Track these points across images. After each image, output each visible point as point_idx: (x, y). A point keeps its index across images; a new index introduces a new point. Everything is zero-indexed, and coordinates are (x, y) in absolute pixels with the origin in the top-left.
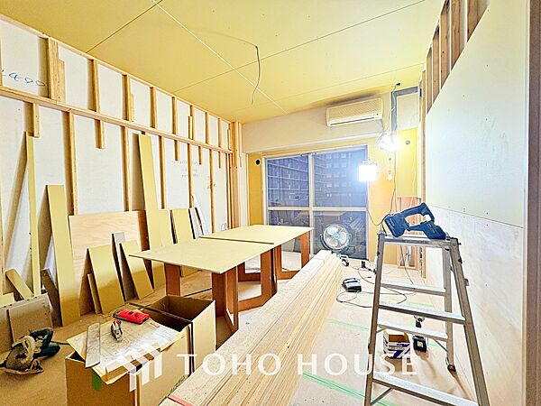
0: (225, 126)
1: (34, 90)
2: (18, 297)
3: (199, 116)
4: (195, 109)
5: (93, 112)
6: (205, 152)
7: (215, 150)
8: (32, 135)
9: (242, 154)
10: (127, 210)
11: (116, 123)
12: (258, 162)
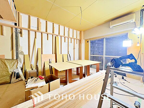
0: (78, 32)
1: (36, 29)
2: (32, 69)
3: (71, 30)
4: (70, 29)
5: (46, 32)
6: (73, 40)
7: (75, 39)
8: (36, 38)
9: (83, 40)
10: (53, 54)
11: (51, 34)
12: (88, 42)
